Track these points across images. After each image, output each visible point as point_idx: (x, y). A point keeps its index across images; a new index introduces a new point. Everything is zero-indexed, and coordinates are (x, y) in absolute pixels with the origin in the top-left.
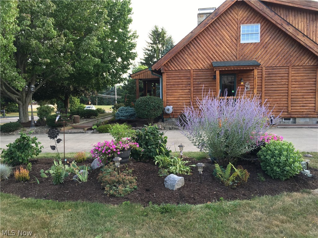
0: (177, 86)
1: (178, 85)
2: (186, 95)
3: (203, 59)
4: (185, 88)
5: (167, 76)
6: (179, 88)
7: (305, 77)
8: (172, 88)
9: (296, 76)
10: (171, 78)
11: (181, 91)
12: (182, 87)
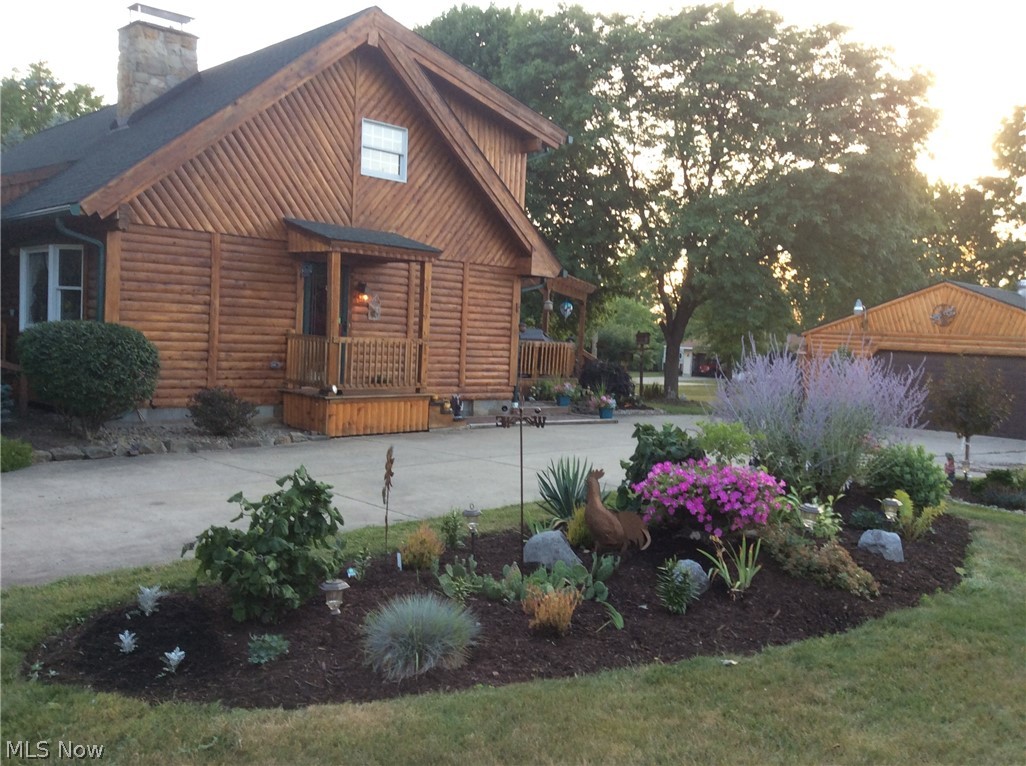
0: (162, 287)
1: (165, 283)
2: (192, 322)
3: (256, 204)
4: (189, 297)
5: (125, 245)
6: (170, 296)
8: (144, 294)
9: (478, 291)
10: (139, 256)
11: (175, 307)
12: (181, 293)
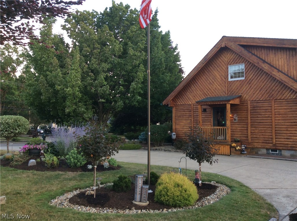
0: (182, 117)
1: (183, 116)
2: (188, 124)
3: (200, 95)
4: (187, 119)
5: (176, 109)
6: (184, 119)
7: (288, 110)
8: (179, 119)
9: (280, 109)
10: (178, 111)
11: (185, 121)
12: (186, 118)
